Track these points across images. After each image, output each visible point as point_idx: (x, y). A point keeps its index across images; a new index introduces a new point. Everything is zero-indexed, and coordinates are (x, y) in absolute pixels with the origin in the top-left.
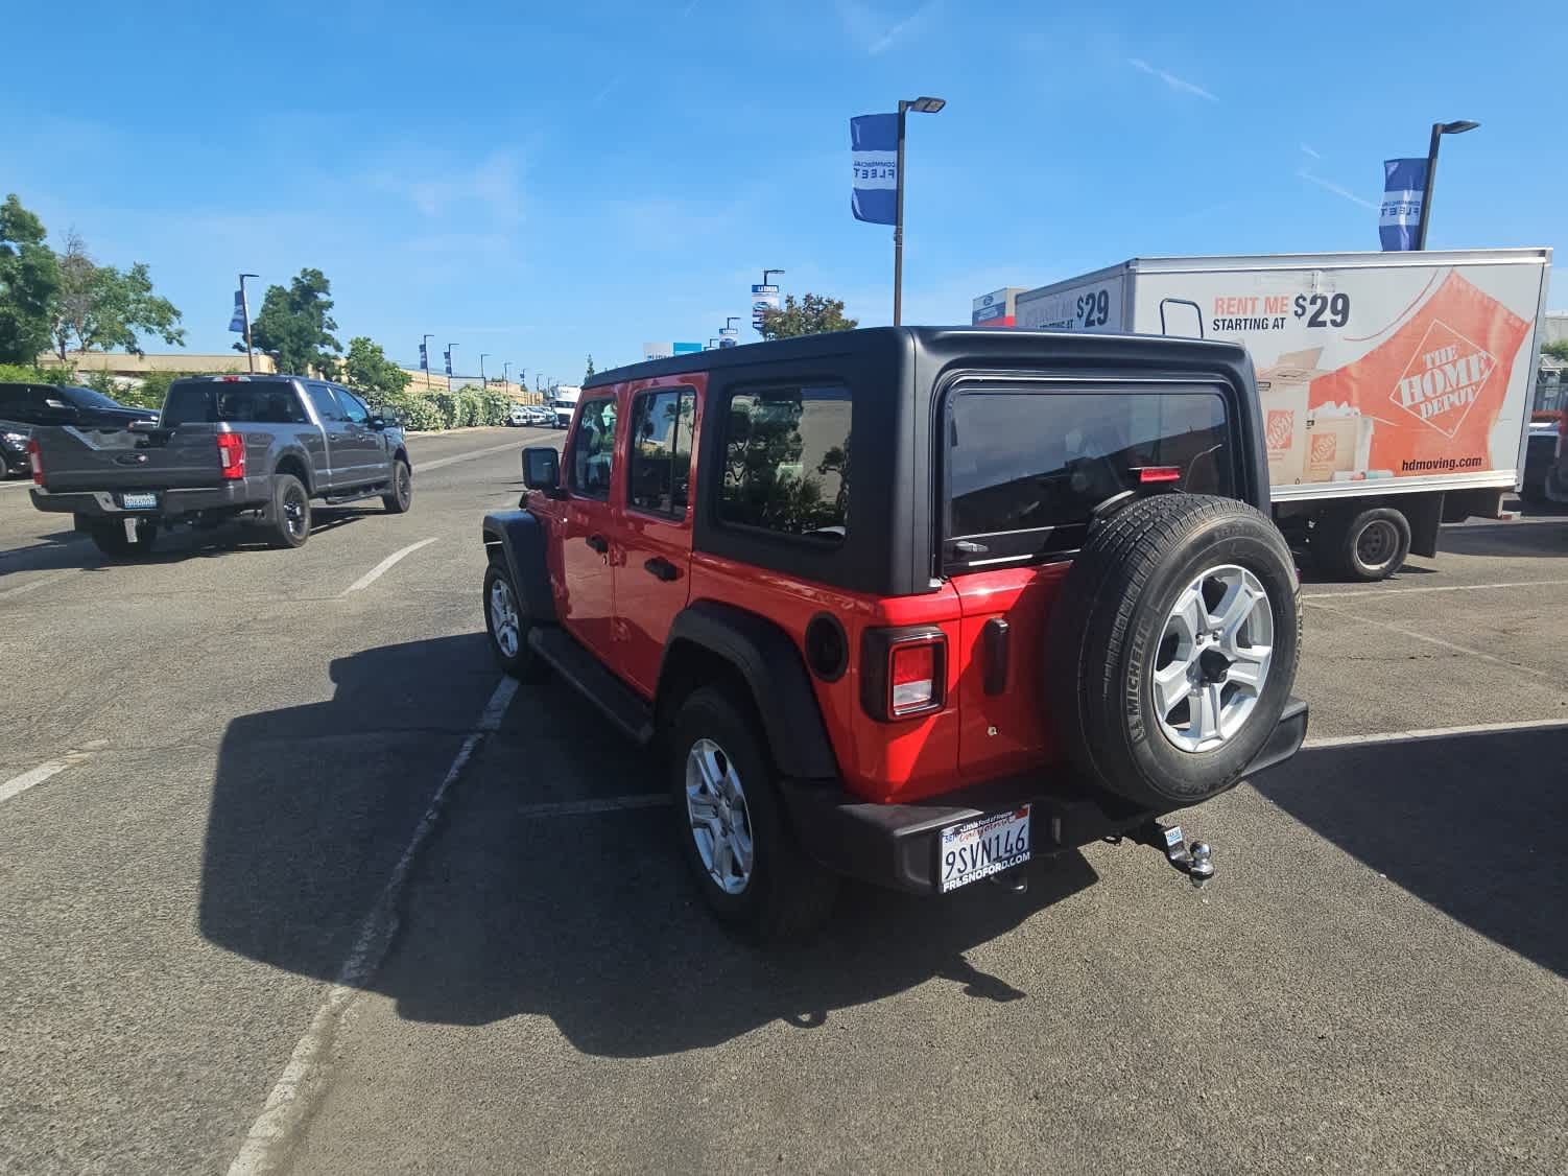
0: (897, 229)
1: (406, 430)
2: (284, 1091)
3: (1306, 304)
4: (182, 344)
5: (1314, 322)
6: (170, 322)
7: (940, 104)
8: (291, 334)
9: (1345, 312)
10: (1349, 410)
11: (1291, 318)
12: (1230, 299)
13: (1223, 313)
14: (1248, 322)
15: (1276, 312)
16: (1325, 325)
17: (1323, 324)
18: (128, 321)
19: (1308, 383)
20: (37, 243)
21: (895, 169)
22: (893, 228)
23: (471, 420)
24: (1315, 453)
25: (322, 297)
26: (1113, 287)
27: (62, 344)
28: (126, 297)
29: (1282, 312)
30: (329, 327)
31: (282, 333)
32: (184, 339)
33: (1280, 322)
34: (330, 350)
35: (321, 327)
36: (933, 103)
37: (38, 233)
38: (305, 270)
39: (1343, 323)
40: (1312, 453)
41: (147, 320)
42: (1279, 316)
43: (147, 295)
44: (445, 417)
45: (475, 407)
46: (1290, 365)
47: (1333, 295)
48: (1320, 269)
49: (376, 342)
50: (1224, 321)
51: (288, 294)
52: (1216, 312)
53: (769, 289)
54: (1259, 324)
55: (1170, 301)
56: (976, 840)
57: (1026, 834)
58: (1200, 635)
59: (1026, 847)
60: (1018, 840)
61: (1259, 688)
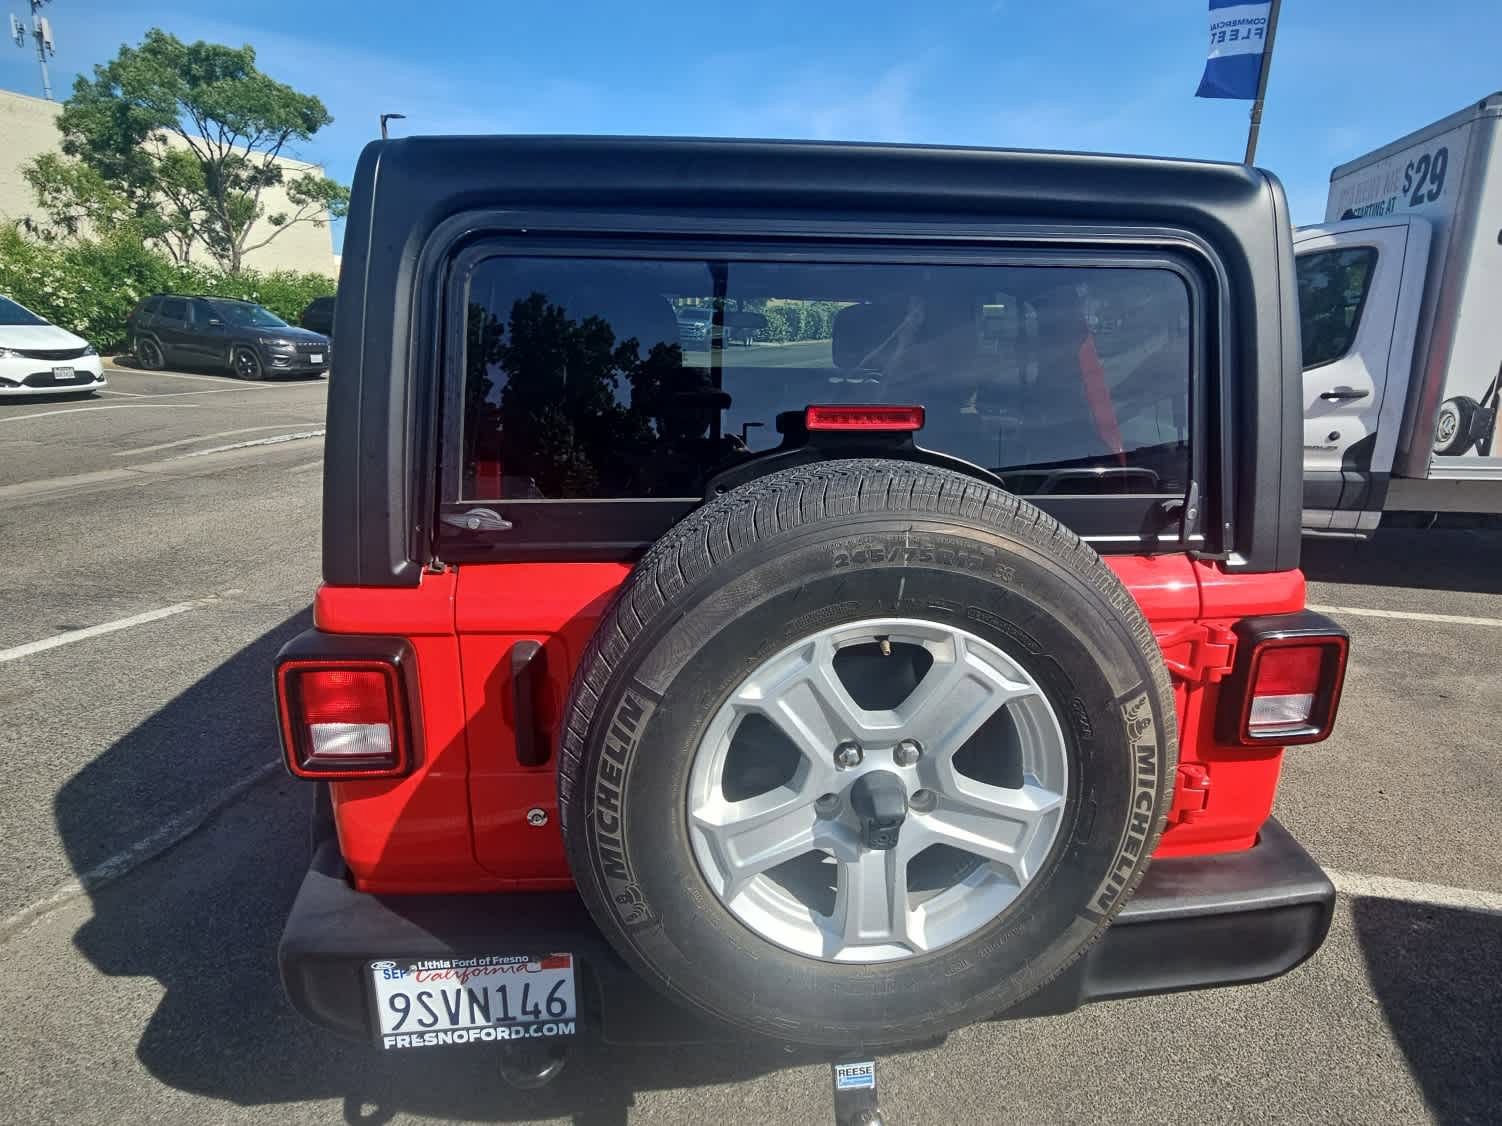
0: (1257, 103)
1: (754, 340)
21: (1265, 26)
22: (1254, 102)
23: (816, 332)
26: (1457, 144)
44: (790, 329)
45: (820, 320)
56: (452, 984)
57: (568, 993)
58: (848, 747)
59: (571, 1011)
60: (551, 999)
61: (1026, 871)
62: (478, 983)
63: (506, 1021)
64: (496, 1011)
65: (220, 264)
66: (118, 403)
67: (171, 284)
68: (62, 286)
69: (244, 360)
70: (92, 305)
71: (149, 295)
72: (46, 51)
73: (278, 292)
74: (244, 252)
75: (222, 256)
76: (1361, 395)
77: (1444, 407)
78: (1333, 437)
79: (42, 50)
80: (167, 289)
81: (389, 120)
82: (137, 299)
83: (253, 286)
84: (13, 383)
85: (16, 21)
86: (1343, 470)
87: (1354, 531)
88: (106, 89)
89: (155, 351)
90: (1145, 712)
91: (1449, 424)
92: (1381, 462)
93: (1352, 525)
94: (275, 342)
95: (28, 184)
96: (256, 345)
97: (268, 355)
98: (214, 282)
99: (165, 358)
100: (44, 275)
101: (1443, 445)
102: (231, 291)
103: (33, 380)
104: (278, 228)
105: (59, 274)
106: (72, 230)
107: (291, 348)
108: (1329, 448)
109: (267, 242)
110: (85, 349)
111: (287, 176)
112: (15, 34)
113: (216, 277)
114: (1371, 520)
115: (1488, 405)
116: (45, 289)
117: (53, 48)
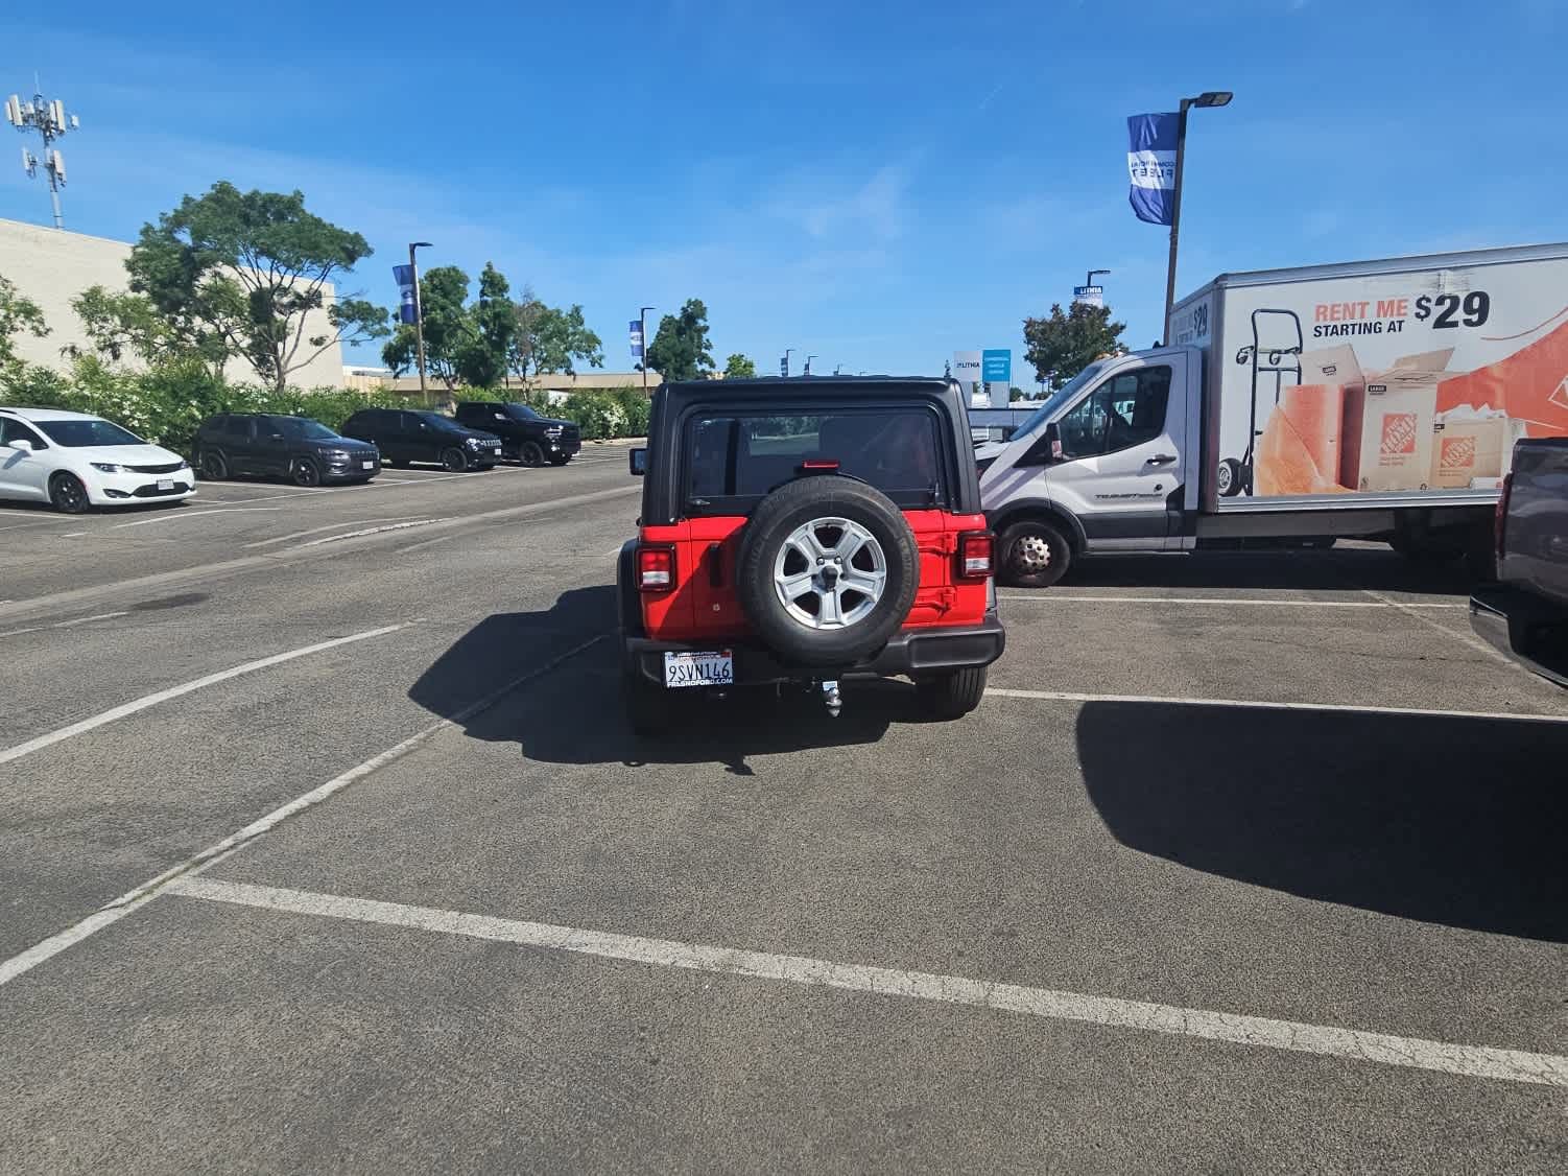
0: (1172, 229)
2: (401, 747)
3: (1431, 305)
4: (601, 366)
5: (1441, 323)
6: (594, 349)
7: (1227, 97)
8: (675, 355)
9: (1483, 313)
10: (1490, 413)
11: (1411, 322)
12: (1334, 306)
13: (1325, 319)
14: (1357, 328)
15: (1392, 315)
16: (1457, 326)
17: (1454, 324)
18: (567, 350)
19: (1435, 386)
20: (503, 296)
21: (1174, 169)
22: (1168, 228)
24: (1447, 458)
25: (701, 323)
26: (1209, 301)
27: (524, 370)
28: (566, 331)
29: (1399, 314)
30: (706, 348)
31: (669, 354)
32: (603, 362)
33: (1397, 325)
34: (705, 367)
35: (699, 347)
36: (1218, 97)
37: (504, 288)
38: (689, 301)
39: (1481, 321)
40: (1443, 458)
41: (579, 348)
42: (1395, 319)
43: (581, 328)
46: (1412, 368)
47: (1466, 294)
48: (1449, 269)
49: (748, 358)
50: (1327, 327)
51: (677, 321)
52: (1318, 320)
53: (1092, 290)
54: (1368, 328)
55: (1263, 311)
56: (690, 663)
57: (729, 667)
58: (820, 558)
59: (731, 675)
60: (724, 670)
61: (876, 598)
62: (698, 663)
63: (709, 678)
64: (705, 675)
65: (266, 383)
66: (207, 509)
67: (229, 403)
68: (137, 410)
69: (303, 469)
70: (162, 424)
71: (210, 413)
72: (58, 183)
73: (321, 405)
74: (288, 372)
75: (267, 376)
76: (1172, 459)
77: (1221, 465)
78: (1158, 487)
79: (54, 181)
80: (224, 407)
81: (417, 247)
82: (200, 417)
83: (296, 403)
84: (123, 494)
85: (28, 154)
86: (1167, 510)
87: (1181, 550)
88: (169, 234)
89: (219, 464)
90: (905, 543)
91: (1225, 476)
92: (1191, 503)
93: (1179, 546)
94: (332, 451)
95: (77, 315)
96: (314, 454)
97: (325, 463)
98: (266, 400)
99: (228, 469)
100: (123, 399)
101: (1224, 490)
102: (277, 407)
103: (143, 491)
104: (319, 348)
105: (135, 398)
106: (116, 356)
107: (346, 457)
108: (1157, 495)
109: (309, 361)
110: (182, 463)
111: (326, 302)
112: (27, 166)
113: (264, 395)
114: (1190, 542)
115: (1247, 463)
116: (124, 412)
117: (64, 178)
